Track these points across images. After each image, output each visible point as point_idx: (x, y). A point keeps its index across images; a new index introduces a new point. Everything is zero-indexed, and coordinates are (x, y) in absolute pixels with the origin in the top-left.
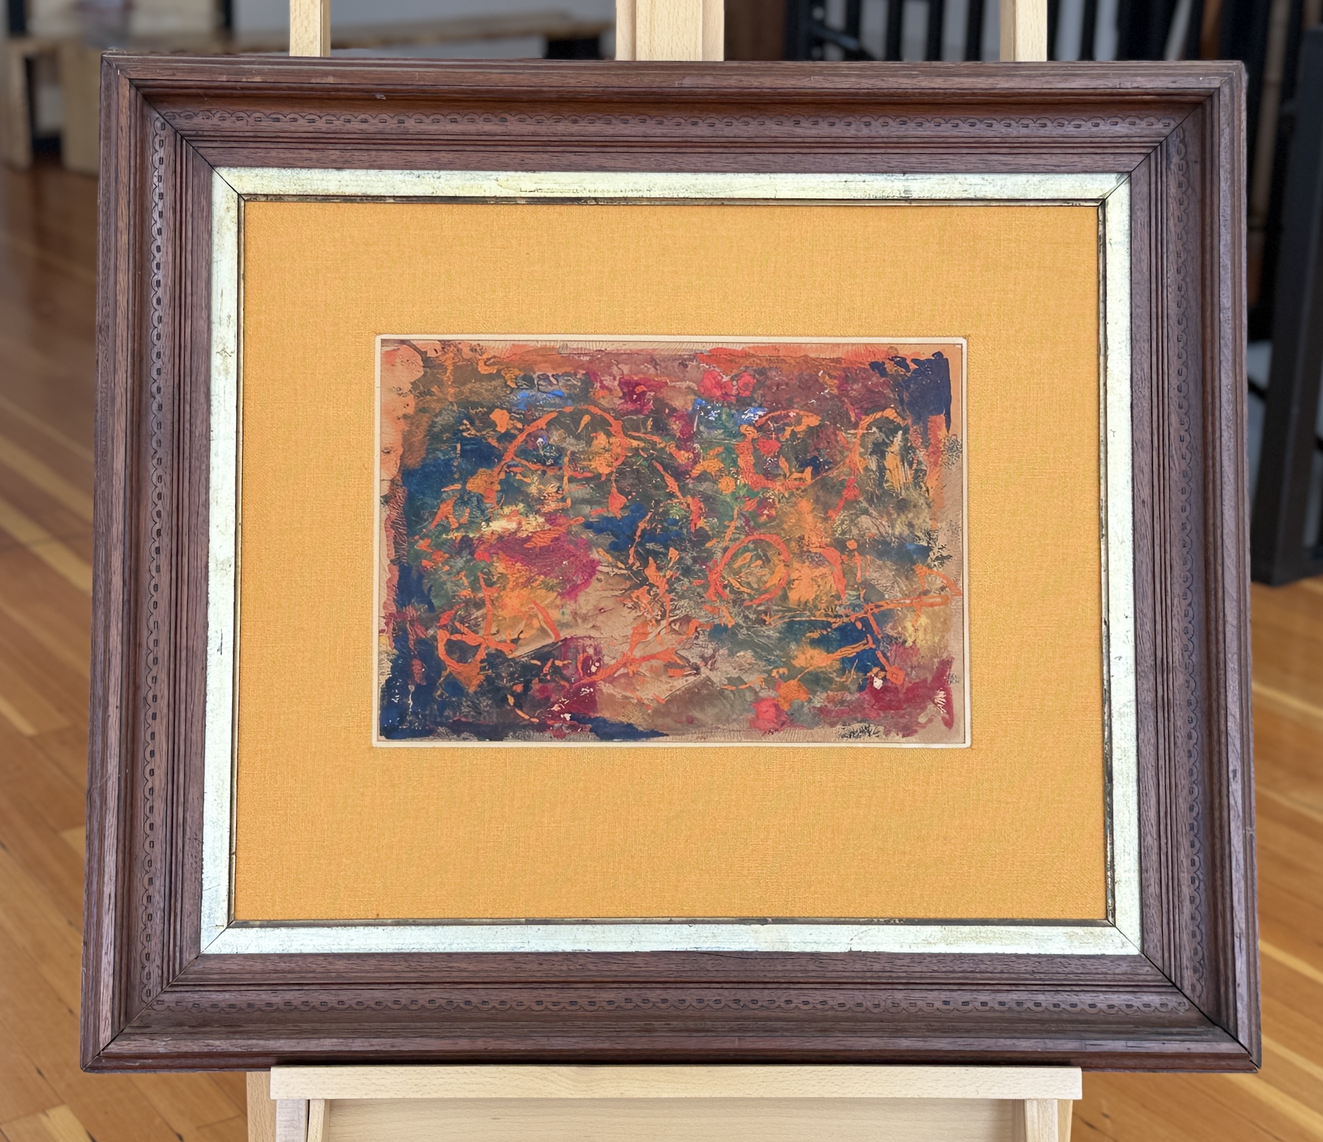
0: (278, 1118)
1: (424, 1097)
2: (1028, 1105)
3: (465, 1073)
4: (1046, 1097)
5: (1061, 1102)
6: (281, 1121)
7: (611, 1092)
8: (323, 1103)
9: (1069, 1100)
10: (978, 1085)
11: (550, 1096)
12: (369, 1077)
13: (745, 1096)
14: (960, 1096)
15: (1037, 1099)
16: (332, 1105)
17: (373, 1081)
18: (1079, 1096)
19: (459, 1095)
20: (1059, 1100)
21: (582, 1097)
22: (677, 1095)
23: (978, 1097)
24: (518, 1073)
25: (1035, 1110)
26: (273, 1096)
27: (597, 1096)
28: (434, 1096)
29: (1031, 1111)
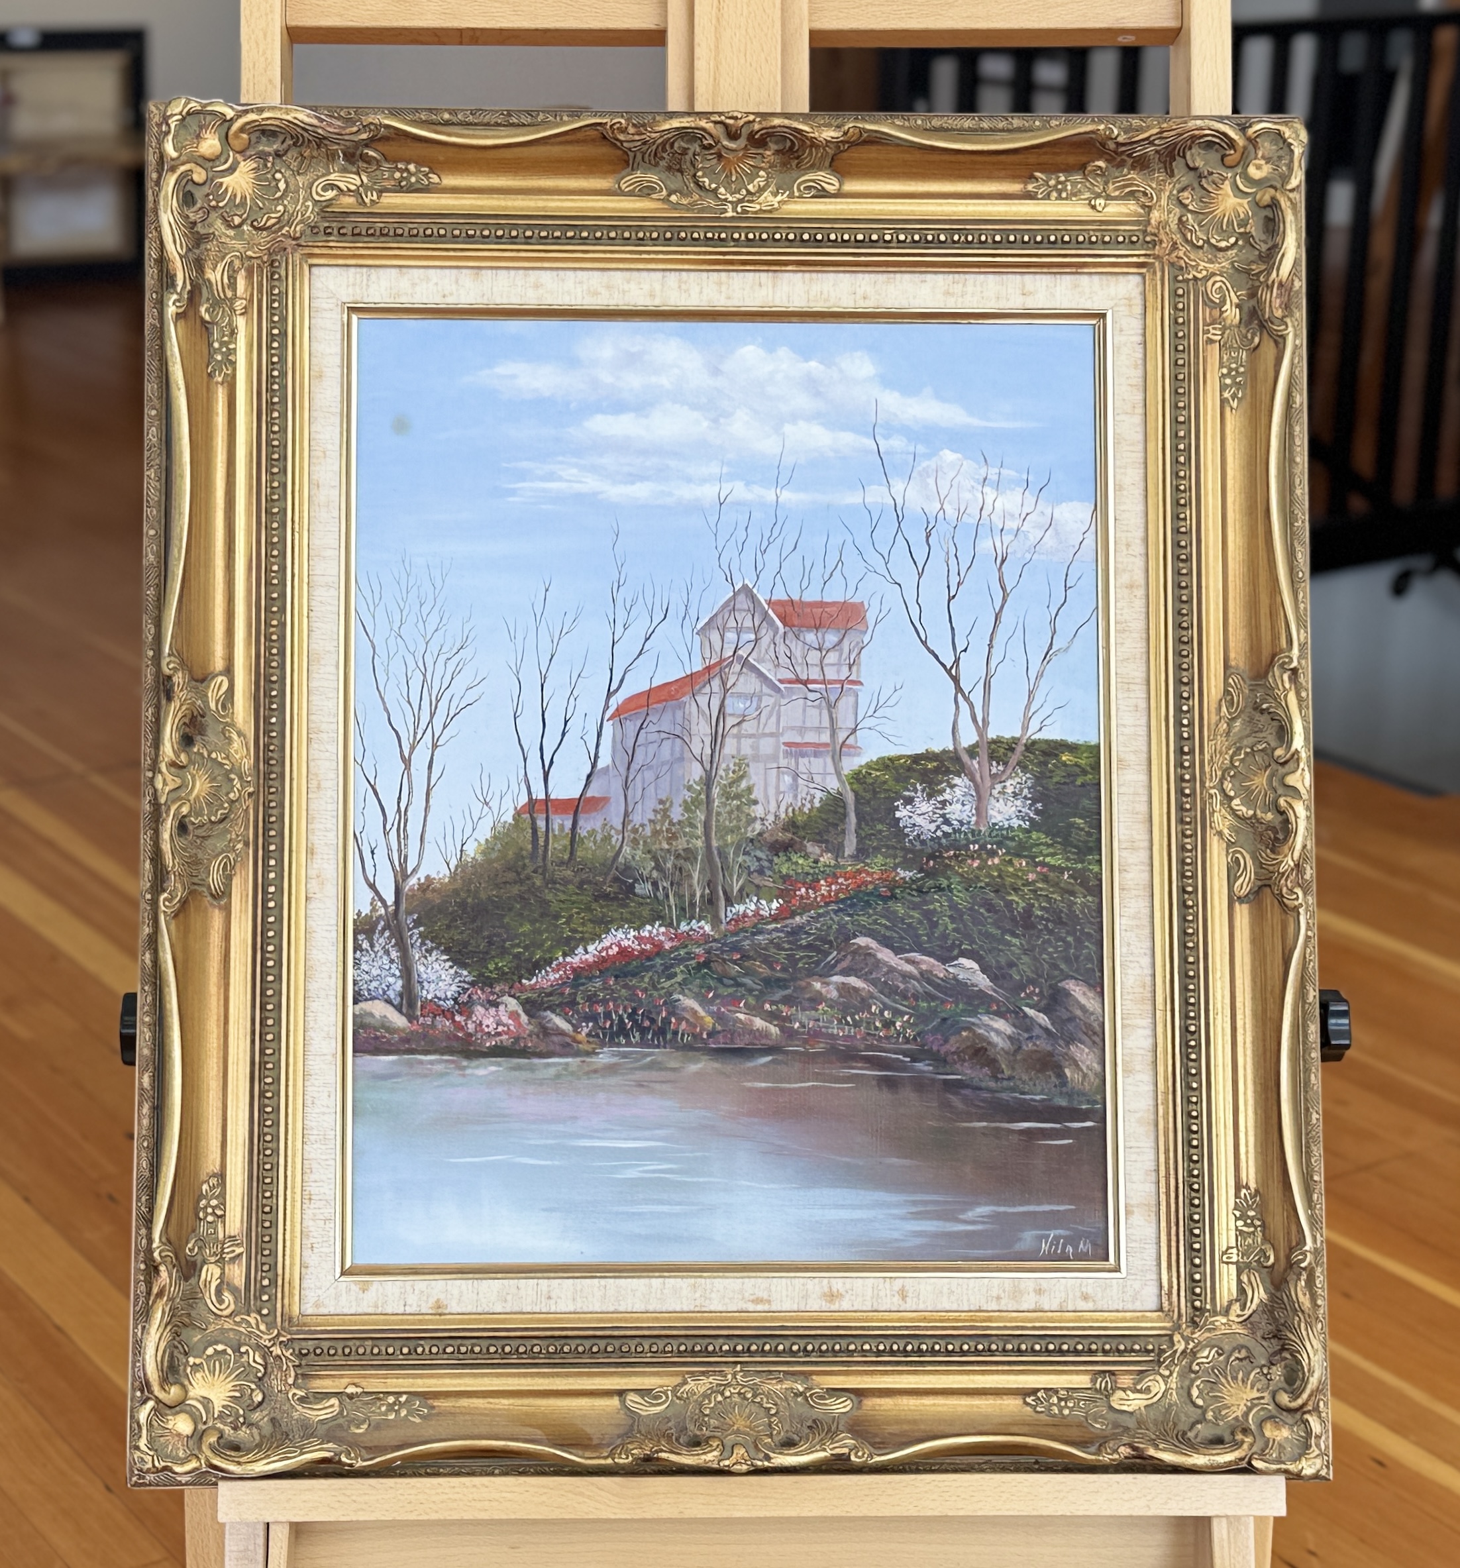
0: (227, 1548)
1: (420, 1518)
2: (1215, 1523)
3: (474, 1486)
4: (1240, 1513)
5: (1260, 1520)
6: (231, 1551)
7: (667, 1511)
8: (287, 1527)
9: (1267, 1518)
10: (1149, 1497)
11: (586, 1517)
12: (348, 1492)
13: (844, 1514)
14: (1125, 1512)
15: (1227, 1517)
16: (298, 1530)
17: (354, 1498)
18: (1283, 1512)
19: (467, 1516)
20: (1255, 1517)
21: (628, 1517)
22: (754, 1514)
23: (1150, 1513)
24: (543, 1487)
25: (1225, 1532)
26: (222, 1518)
27: (648, 1516)
28: (434, 1516)
29: (1220, 1531)
